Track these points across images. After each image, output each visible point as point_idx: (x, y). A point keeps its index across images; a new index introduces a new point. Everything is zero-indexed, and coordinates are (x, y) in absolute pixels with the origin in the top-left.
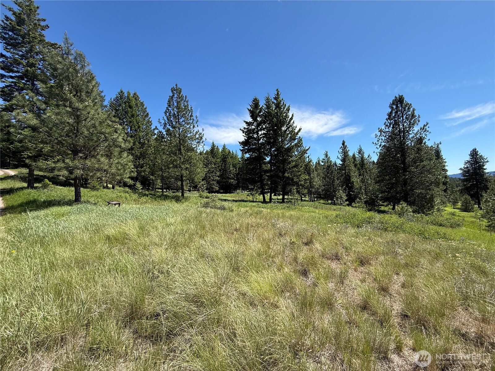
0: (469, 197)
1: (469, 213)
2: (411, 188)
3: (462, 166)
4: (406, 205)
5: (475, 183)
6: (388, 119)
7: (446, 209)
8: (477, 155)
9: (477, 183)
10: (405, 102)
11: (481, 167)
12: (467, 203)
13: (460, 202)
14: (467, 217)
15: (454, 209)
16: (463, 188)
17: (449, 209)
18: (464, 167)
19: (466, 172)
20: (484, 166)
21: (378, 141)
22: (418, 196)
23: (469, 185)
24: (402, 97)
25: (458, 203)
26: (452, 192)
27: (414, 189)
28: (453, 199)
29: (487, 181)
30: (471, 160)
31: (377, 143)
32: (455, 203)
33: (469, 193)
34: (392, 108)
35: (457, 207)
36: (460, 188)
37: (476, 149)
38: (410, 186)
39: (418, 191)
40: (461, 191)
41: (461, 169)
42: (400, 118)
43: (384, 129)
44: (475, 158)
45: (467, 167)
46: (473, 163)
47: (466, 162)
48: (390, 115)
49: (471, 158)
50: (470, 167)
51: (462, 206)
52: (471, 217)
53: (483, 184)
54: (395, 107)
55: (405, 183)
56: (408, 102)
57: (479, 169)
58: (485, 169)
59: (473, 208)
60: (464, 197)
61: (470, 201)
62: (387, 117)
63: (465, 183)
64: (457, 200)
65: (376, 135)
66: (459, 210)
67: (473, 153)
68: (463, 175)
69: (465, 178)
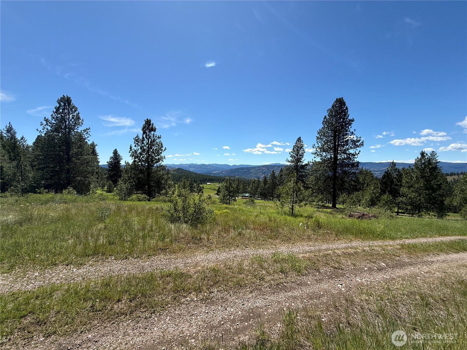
0: (111, 182)
1: (111, 194)
2: (73, 176)
3: (109, 160)
4: (72, 189)
5: (115, 172)
6: (55, 112)
7: (97, 192)
8: (117, 154)
9: (116, 173)
10: (72, 104)
11: (118, 162)
12: (110, 186)
13: (106, 186)
14: (110, 196)
15: (102, 191)
16: (108, 176)
17: (99, 192)
18: (110, 161)
19: (110, 164)
20: (120, 161)
21: (43, 129)
22: (79, 183)
23: (112, 174)
24: (69, 99)
25: (105, 187)
26: (102, 179)
27: (76, 177)
28: (102, 184)
29: (121, 171)
30: (114, 157)
31: (42, 131)
32: (103, 187)
33: (112, 179)
34: (60, 104)
35: (104, 189)
36: (107, 176)
37: (116, 150)
38: (72, 174)
39: (79, 178)
40: (107, 178)
41: (107, 162)
42: (67, 115)
43: (51, 120)
44: (116, 156)
45: (111, 161)
46: (114, 159)
47: (111, 157)
48: (58, 109)
49: (114, 155)
50: (113, 161)
51: (107, 189)
52: (112, 195)
53: (119, 173)
54: (62, 104)
55: (68, 171)
56: (75, 106)
57: (118, 164)
58: (121, 164)
59: (113, 190)
60: (109, 182)
61: (112, 185)
62: (55, 110)
63: (110, 173)
64: (104, 184)
65: (41, 123)
66: (105, 192)
67: (115, 152)
68: (109, 166)
69: (110, 168)
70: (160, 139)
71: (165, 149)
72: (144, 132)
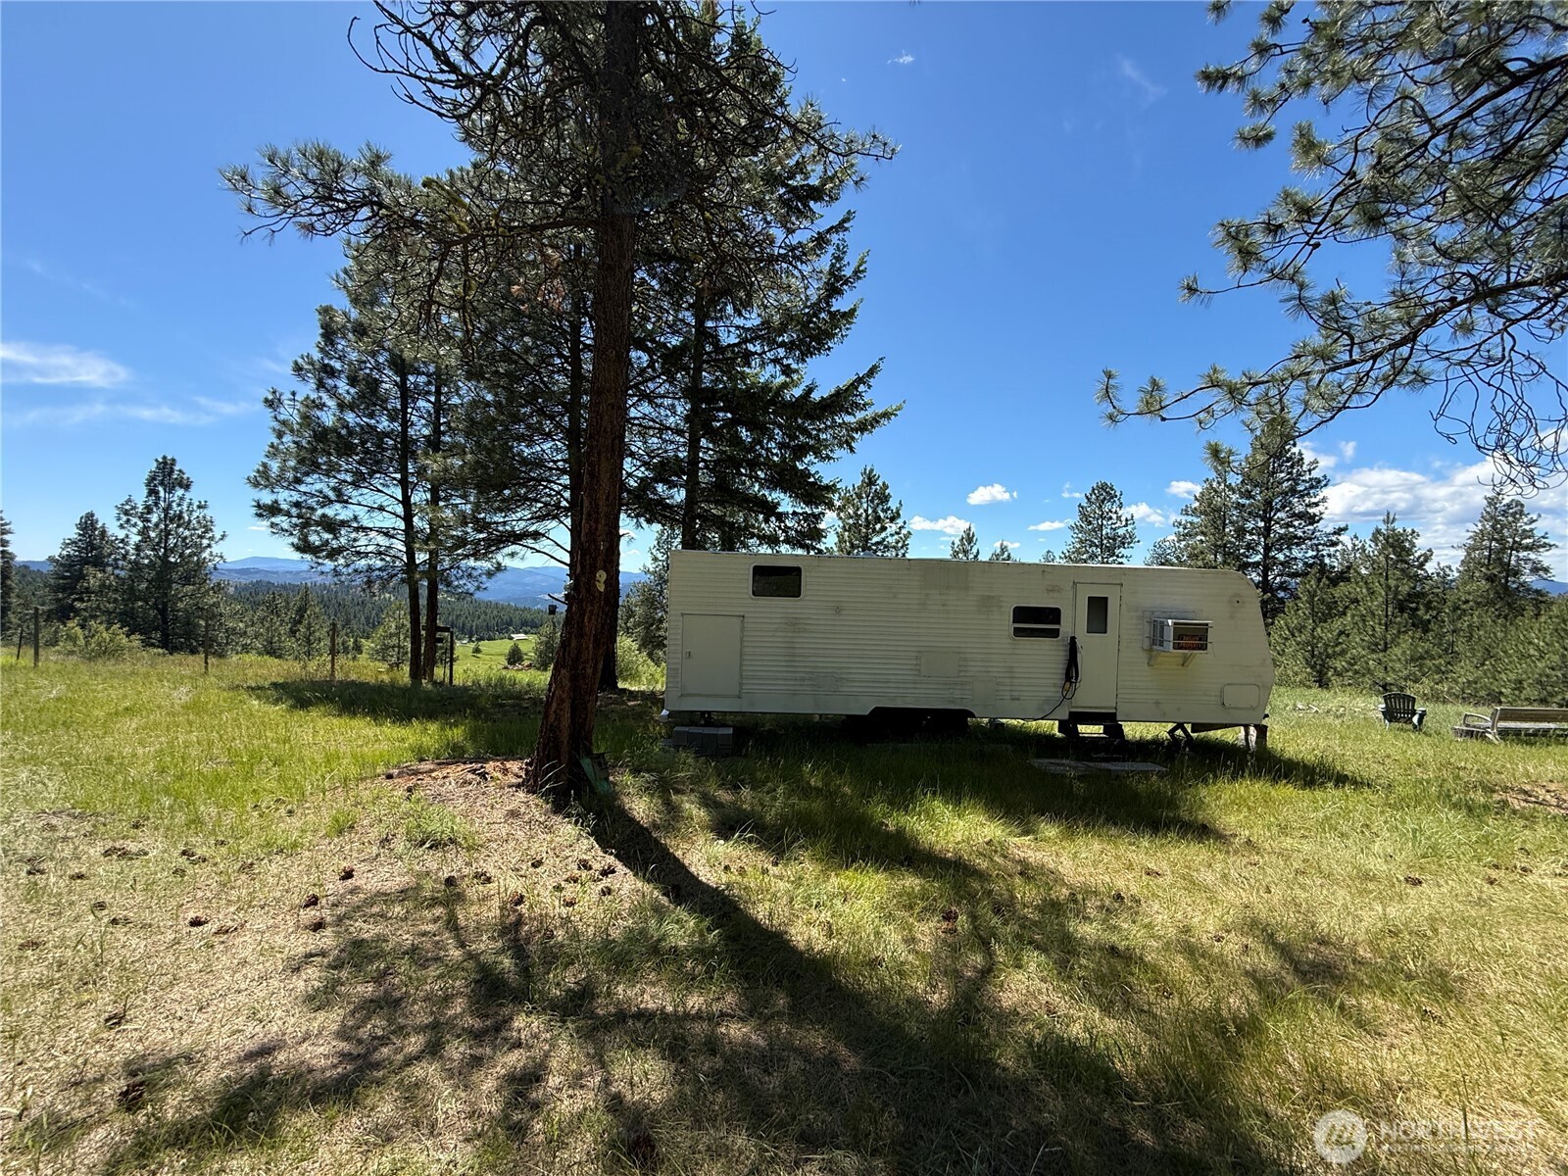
70: (205, 511)
71: (223, 537)
72: (153, 492)
